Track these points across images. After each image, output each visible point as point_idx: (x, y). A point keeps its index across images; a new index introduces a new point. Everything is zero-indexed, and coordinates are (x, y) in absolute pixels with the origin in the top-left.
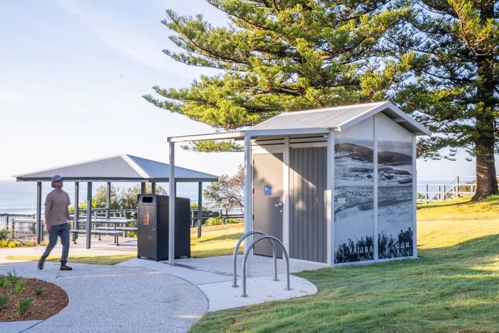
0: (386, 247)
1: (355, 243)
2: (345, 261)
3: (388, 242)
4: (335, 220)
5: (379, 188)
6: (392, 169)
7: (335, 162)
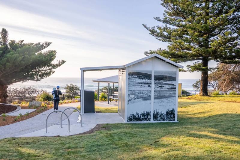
0: (158, 116)
1: (140, 114)
2: (134, 121)
3: (160, 114)
4: (128, 104)
6: (163, 83)
7: (128, 80)
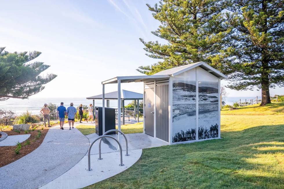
0: (203, 133)
2: (179, 141)
3: (204, 131)
4: (173, 121)
5: (199, 105)
6: (206, 95)
7: (173, 92)
